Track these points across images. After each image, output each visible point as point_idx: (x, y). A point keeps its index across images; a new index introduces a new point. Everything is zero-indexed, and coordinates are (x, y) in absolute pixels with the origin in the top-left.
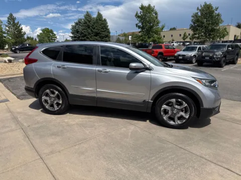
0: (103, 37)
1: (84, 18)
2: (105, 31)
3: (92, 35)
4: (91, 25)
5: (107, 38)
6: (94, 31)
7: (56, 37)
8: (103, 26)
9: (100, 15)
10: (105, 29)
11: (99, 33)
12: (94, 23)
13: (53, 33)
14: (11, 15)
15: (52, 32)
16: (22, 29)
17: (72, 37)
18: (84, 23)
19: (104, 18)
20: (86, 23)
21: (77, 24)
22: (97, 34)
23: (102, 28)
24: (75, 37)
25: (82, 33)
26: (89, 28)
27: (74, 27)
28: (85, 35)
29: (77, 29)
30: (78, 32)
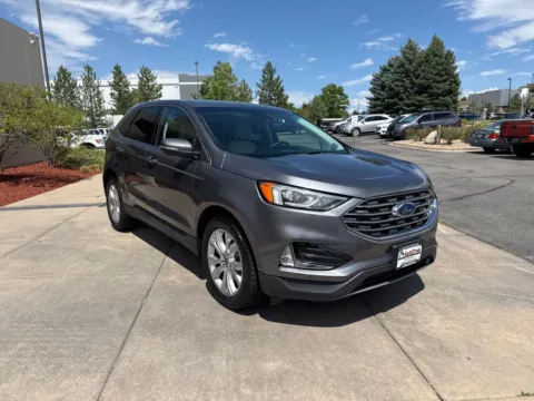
0: (438, 95)
1: (400, 54)
2: (445, 81)
3: (412, 91)
4: (412, 69)
5: (448, 98)
6: (416, 81)
7: (348, 103)
8: (440, 68)
9: (437, 43)
10: (446, 77)
11: (429, 87)
12: (420, 65)
13: (341, 94)
14: (269, 65)
15: (340, 91)
16: (282, 90)
17: (371, 99)
18: (398, 67)
19: (447, 49)
20: (403, 65)
21: (385, 70)
22: (423, 90)
23: (438, 74)
24: (377, 99)
25: (391, 89)
26: (408, 76)
27: (377, 78)
28: (398, 94)
29: (383, 82)
30: (383, 87)
